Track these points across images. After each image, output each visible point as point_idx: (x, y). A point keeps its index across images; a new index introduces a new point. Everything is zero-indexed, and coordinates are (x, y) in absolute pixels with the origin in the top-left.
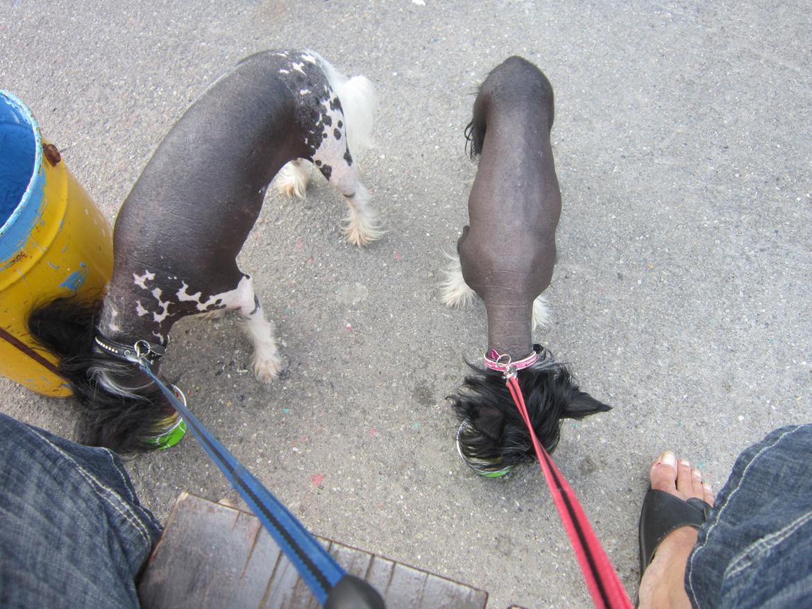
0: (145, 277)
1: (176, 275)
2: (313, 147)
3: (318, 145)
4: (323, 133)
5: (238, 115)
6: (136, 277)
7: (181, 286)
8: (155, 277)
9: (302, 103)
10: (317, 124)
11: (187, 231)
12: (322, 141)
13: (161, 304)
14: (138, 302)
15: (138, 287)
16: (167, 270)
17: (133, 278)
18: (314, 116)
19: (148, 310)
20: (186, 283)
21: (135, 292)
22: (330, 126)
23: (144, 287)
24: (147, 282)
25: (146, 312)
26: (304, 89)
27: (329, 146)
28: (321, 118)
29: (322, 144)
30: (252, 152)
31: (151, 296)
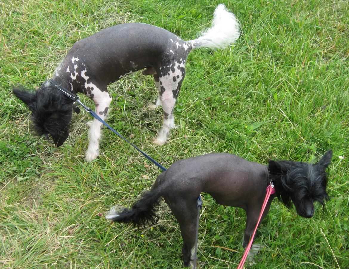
0: (75, 59)
1: (85, 64)
2: (162, 74)
3: (164, 75)
4: (169, 72)
5: (144, 33)
6: (73, 57)
7: (84, 70)
8: (79, 61)
9: (168, 53)
10: (168, 66)
11: (97, 53)
12: (166, 75)
13: (75, 72)
14: (69, 67)
15: (72, 61)
16: (83, 61)
17: (72, 58)
18: (169, 63)
19: (70, 71)
20: (87, 70)
21: (69, 63)
22: (173, 73)
23: (73, 62)
24: (75, 61)
25: (69, 71)
26: (173, 50)
27: (168, 80)
28: (171, 66)
29: (166, 76)
30: (138, 46)
31: (73, 67)
